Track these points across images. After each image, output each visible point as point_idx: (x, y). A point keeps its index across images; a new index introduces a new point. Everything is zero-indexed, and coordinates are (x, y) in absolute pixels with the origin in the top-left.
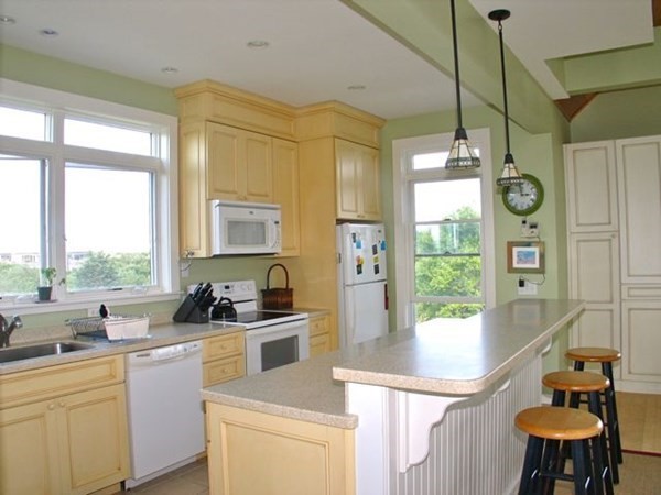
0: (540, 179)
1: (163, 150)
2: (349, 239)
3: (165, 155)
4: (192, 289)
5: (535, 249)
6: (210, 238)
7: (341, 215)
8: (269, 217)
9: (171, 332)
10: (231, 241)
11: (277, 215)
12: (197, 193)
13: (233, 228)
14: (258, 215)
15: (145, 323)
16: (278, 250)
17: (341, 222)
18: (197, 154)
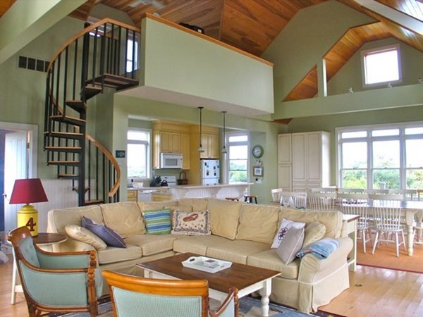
0: (263, 147)
1: (148, 140)
2: (204, 164)
3: (149, 141)
4: (156, 177)
5: (260, 169)
6: (160, 163)
7: (201, 157)
8: (179, 157)
9: (149, 188)
10: (166, 164)
11: (181, 157)
12: (157, 150)
13: (167, 161)
14: (174, 157)
15: (142, 184)
16: (181, 167)
17: (201, 159)
18: (157, 139)
